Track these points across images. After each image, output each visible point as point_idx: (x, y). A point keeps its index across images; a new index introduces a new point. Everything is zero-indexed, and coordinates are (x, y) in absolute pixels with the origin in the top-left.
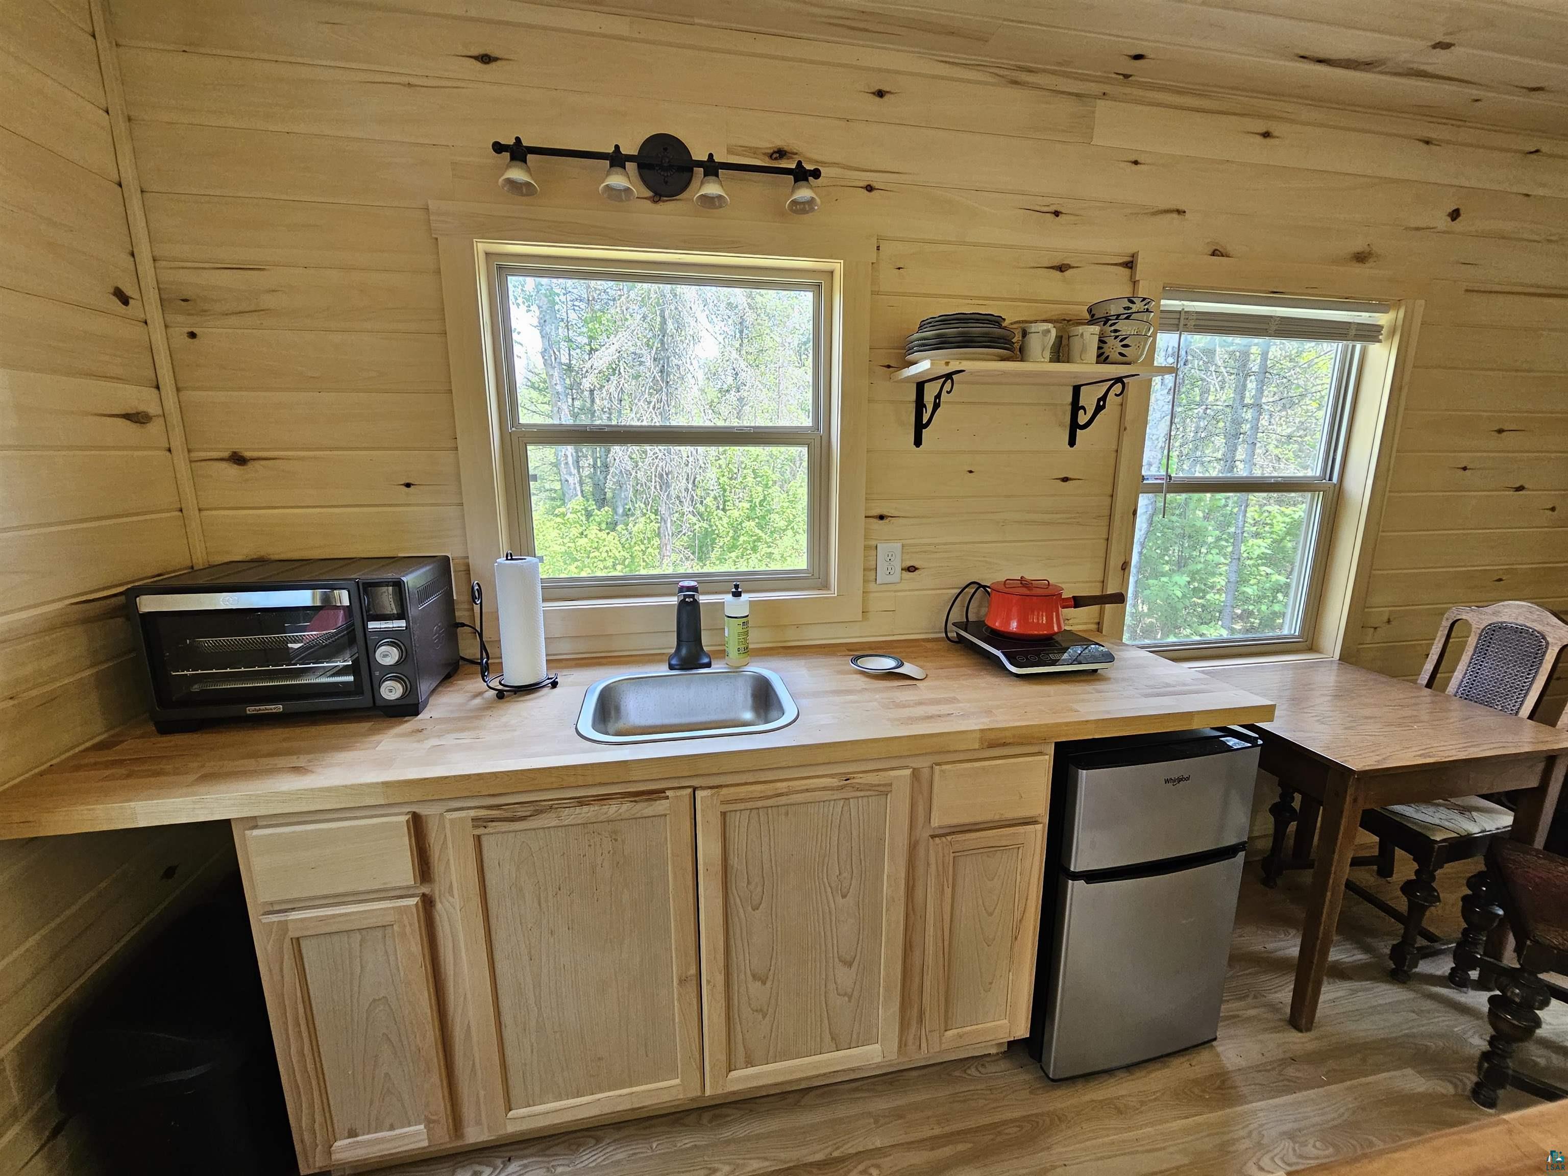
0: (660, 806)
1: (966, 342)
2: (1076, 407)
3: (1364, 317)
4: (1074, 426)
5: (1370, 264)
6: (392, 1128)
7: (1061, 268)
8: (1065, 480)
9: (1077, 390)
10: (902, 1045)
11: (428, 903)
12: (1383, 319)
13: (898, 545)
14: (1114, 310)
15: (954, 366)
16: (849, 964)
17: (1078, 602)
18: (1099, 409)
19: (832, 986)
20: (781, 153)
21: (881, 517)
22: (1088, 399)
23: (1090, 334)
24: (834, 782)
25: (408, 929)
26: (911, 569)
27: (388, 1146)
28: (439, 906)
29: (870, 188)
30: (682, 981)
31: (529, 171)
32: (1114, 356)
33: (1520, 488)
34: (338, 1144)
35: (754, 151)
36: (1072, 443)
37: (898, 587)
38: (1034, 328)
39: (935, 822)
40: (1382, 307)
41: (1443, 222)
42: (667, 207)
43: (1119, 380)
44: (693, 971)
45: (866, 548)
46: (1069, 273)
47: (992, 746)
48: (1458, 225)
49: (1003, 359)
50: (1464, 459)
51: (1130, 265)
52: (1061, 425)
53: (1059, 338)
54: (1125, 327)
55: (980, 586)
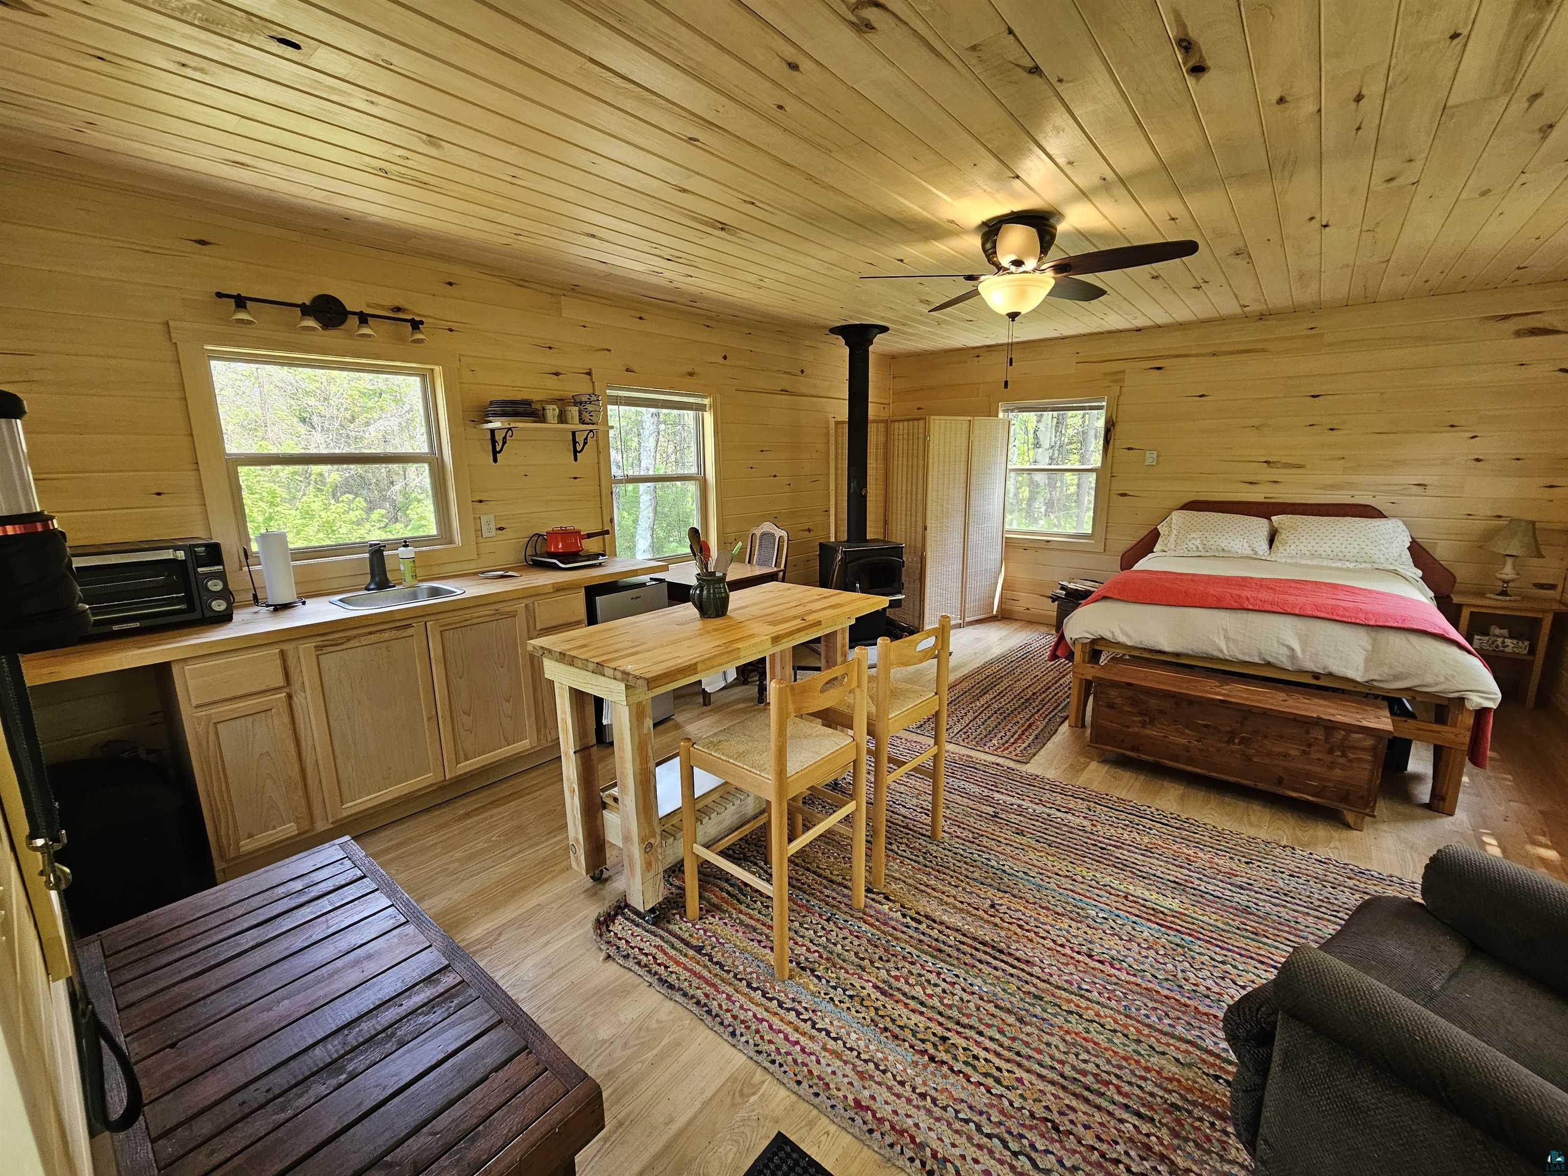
0: (410, 631)
1: (516, 414)
2: (575, 442)
3: (698, 401)
4: (576, 452)
5: (695, 377)
6: (274, 828)
7: (557, 374)
8: (575, 478)
9: (574, 433)
10: (539, 740)
11: (290, 697)
12: (706, 401)
13: (492, 516)
14: (584, 399)
15: (512, 425)
16: (509, 701)
17: (589, 536)
18: (585, 443)
19: (502, 713)
20: (398, 309)
21: (481, 501)
22: (580, 439)
23: (574, 411)
24: (491, 612)
25: (281, 710)
26: (501, 529)
27: (270, 839)
28: (295, 698)
29: (451, 330)
30: (429, 719)
31: (249, 313)
32: (587, 420)
33: (775, 476)
34: (242, 843)
35: (383, 307)
36: (576, 459)
37: (494, 539)
38: (548, 407)
39: (538, 628)
40: (705, 397)
41: (722, 361)
42: (333, 332)
43: (591, 431)
44: (434, 713)
45: (475, 518)
46: (561, 376)
47: (558, 590)
48: (726, 362)
49: (535, 422)
50: (751, 463)
51: (589, 374)
52: (570, 451)
53: (561, 411)
54: (590, 407)
55: (540, 535)
